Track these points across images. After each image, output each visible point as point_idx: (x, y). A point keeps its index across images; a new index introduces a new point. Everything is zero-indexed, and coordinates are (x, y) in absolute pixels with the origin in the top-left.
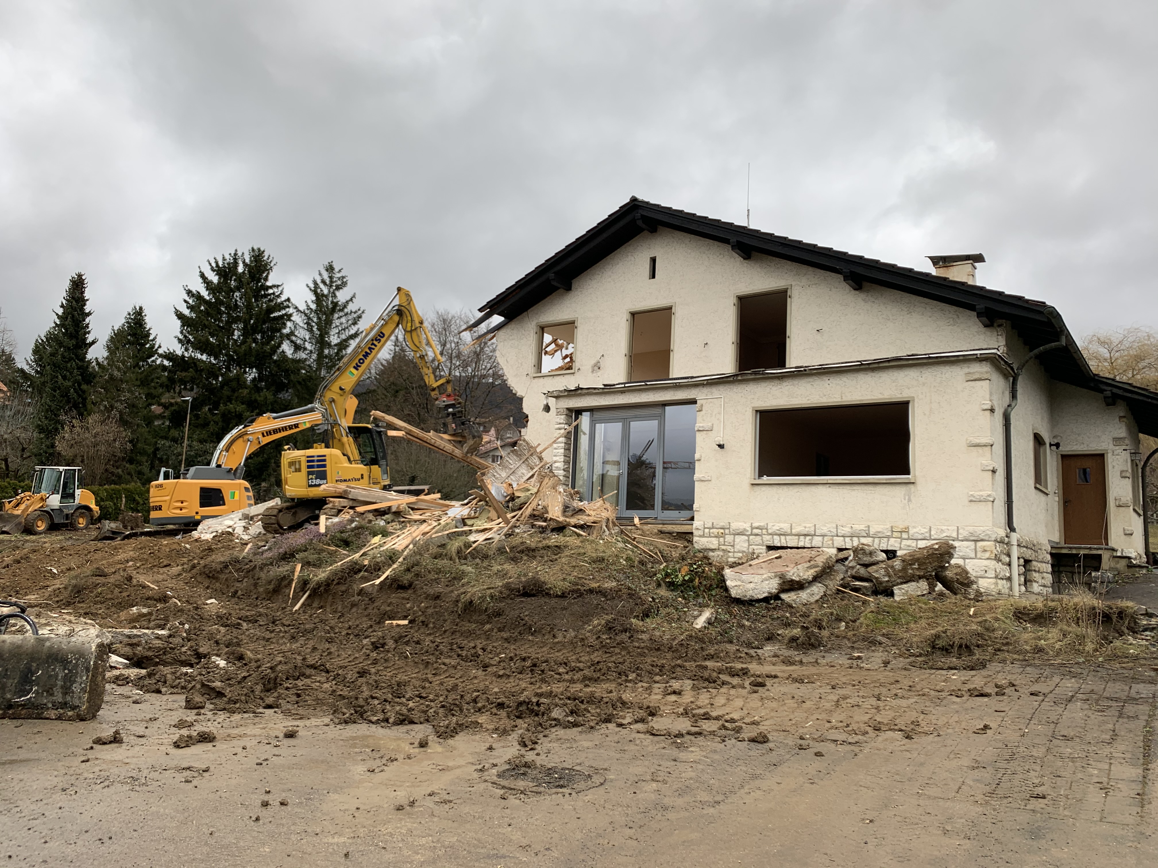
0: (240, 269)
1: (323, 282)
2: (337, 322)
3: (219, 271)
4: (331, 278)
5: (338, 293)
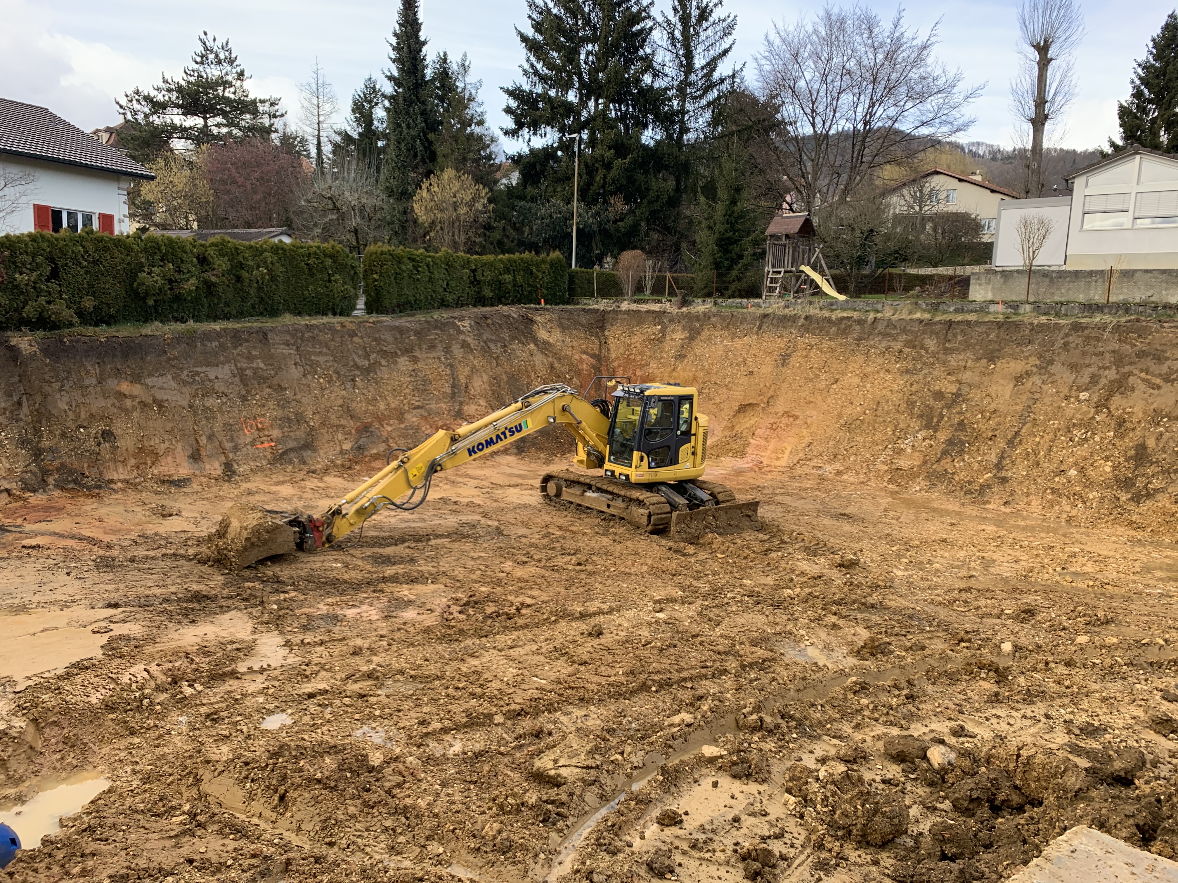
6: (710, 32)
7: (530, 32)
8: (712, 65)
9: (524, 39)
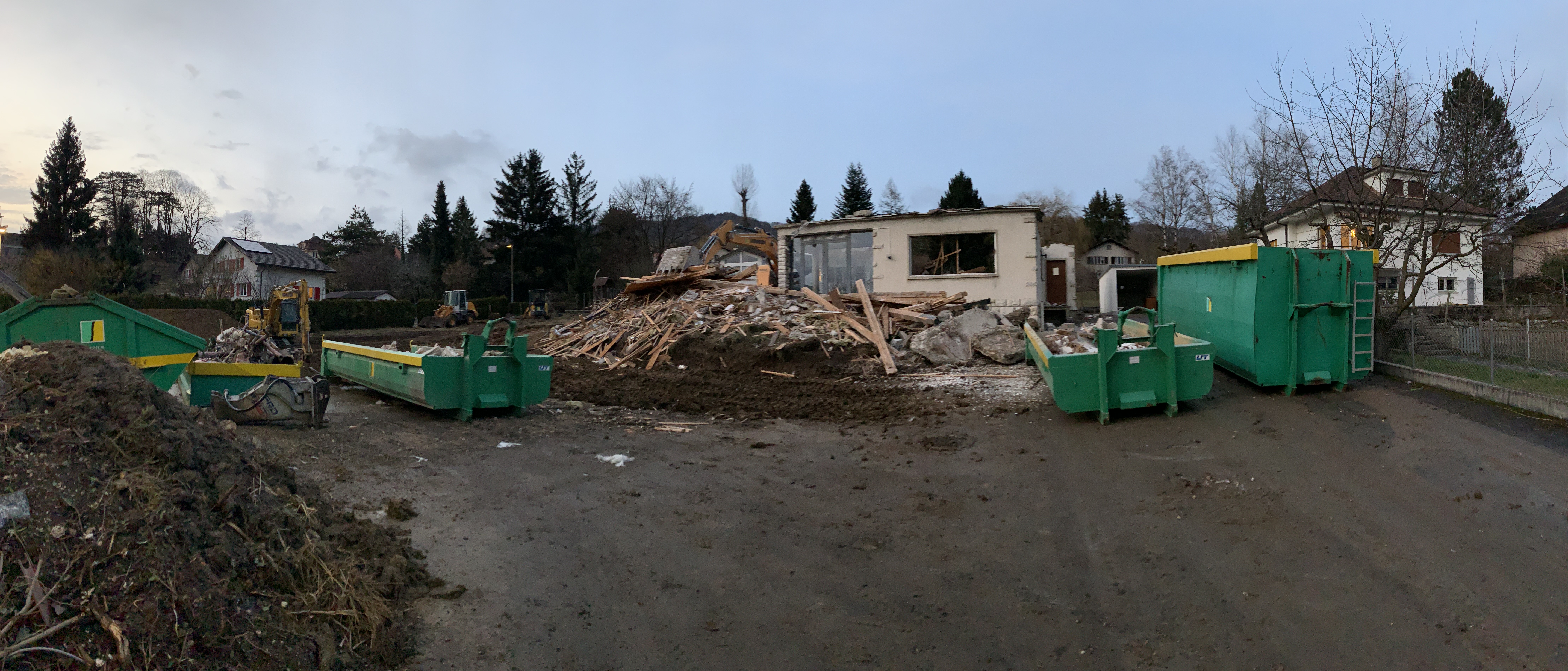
0: (524, 164)
1: (572, 166)
2: (581, 190)
3: (512, 167)
4: (576, 162)
5: (581, 172)
6: (585, 188)
7: (497, 195)
8: (586, 204)
9: (494, 197)
